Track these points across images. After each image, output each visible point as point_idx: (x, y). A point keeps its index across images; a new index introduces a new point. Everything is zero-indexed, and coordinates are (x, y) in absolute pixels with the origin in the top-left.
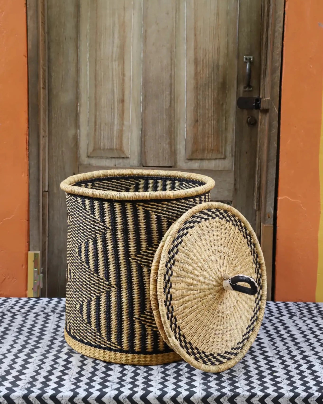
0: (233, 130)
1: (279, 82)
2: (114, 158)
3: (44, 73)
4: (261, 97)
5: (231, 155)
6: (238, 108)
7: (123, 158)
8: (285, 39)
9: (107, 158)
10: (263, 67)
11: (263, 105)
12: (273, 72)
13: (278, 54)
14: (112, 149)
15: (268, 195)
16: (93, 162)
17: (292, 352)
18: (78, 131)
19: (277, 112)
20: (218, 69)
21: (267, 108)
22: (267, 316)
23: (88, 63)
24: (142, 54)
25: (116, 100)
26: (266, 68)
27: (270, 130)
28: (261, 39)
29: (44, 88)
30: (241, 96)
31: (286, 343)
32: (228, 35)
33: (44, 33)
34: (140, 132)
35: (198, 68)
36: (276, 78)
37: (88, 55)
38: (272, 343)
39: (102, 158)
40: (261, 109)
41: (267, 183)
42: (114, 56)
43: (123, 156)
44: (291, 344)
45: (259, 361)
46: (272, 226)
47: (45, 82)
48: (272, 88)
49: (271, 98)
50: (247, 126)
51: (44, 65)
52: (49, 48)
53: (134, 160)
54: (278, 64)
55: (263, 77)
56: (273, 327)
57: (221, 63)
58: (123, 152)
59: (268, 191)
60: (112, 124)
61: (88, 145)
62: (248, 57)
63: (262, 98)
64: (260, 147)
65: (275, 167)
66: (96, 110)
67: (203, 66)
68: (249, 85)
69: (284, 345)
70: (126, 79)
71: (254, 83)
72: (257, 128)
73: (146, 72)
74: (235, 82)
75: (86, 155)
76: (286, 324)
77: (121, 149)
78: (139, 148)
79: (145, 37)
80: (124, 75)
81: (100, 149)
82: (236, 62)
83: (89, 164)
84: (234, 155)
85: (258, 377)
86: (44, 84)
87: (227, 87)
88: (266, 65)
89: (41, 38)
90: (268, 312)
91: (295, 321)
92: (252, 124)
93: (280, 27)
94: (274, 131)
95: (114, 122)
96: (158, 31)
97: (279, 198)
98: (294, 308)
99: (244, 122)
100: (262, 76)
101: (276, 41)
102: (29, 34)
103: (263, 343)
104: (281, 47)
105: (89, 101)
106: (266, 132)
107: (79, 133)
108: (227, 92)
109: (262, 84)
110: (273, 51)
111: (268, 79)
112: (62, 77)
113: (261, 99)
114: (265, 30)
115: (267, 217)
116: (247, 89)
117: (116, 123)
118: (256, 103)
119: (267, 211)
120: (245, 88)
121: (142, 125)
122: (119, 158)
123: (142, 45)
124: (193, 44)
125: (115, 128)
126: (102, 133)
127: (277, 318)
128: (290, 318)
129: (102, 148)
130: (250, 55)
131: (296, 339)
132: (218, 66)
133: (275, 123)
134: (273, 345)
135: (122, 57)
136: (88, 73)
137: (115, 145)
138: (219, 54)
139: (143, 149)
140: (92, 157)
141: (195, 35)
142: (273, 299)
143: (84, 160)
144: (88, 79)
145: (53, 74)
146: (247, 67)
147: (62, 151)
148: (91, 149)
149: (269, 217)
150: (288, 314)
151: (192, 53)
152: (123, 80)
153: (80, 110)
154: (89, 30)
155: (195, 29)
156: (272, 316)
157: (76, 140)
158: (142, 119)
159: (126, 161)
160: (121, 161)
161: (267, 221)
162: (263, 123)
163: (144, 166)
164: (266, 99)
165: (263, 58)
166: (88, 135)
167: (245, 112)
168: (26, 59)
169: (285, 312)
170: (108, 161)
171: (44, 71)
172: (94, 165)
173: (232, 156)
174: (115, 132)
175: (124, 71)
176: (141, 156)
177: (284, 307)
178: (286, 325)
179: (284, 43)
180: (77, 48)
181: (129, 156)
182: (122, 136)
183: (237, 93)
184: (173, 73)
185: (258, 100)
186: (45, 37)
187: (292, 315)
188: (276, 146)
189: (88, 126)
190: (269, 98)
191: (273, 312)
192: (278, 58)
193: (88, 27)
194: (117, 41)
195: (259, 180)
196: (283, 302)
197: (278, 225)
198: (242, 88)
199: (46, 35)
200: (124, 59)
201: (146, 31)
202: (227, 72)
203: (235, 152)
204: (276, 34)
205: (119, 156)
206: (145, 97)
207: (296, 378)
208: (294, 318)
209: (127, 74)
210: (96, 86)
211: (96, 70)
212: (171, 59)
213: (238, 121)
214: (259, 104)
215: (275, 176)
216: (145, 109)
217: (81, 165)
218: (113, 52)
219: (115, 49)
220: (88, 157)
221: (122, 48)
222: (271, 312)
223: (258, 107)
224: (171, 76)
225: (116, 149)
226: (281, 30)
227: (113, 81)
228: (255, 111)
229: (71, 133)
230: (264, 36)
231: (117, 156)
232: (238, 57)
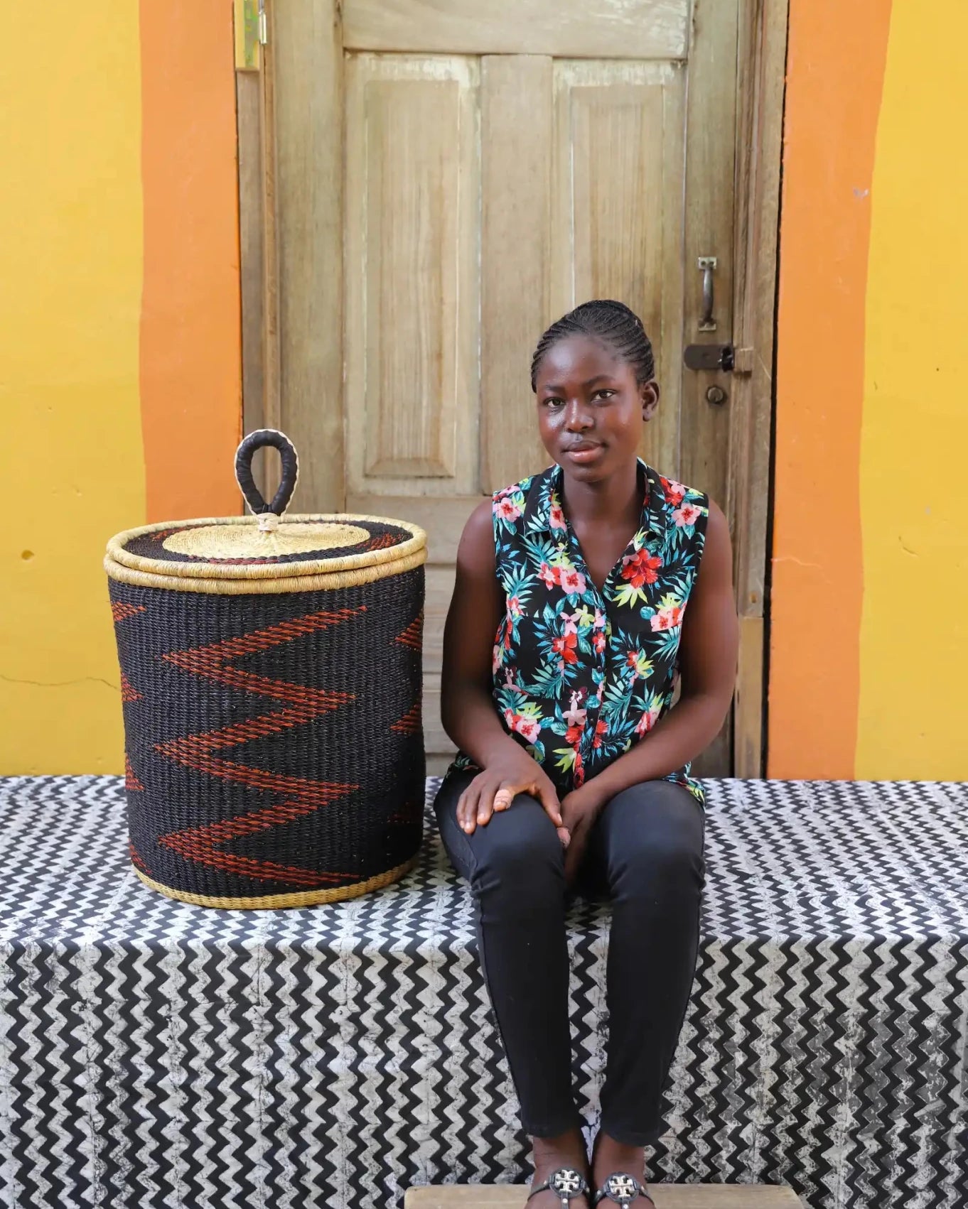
0: (677, 414)
1: (772, 313)
2: (421, 477)
3: (273, 301)
4: (735, 344)
5: (672, 468)
6: (686, 368)
7: (441, 477)
8: (783, 223)
9: (406, 478)
10: (739, 281)
11: (740, 363)
12: (759, 292)
13: (769, 255)
14: (416, 460)
15: (752, 554)
16: (379, 487)
17: (793, 870)
18: (345, 421)
19: (770, 378)
20: (643, 284)
21: (747, 369)
22: (747, 807)
23: (365, 279)
24: (480, 256)
25: (424, 354)
26: (745, 282)
27: (754, 415)
28: (734, 221)
29: (272, 333)
30: (693, 342)
31: (783, 855)
32: (663, 213)
33: (274, 216)
34: (477, 422)
35: (600, 284)
36: (766, 306)
37: (364, 260)
38: (754, 855)
39: (396, 478)
40: (735, 370)
41: (748, 529)
42: (420, 262)
43: (440, 474)
44: (791, 857)
45: (726, 886)
46: (762, 619)
47: (275, 318)
48: (758, 325)
49: (755, 347)
50: (707, 406)
51: (274, 282)
52: (282, 248)
53: (464, 483)
54: (770, 276)
55: (740, 303)
56: (758, 828)
57: (649, 273)
58: (442, 466)
59: (752, 546)
60: (417, 407)
61: (365, 451)
62: (706, 260)
63: (737, 347)
64: (733, 453)
65: (766, 494)
66: (382, 376)
67: (610, 279)
68: (709, 319)
69: (778, 859)
70: (447, 309)
71: (720, 314)
72: (728, 409)
73: (487, 293)
74: (680, 311)
75: (361, 473)
76: (784, 822)
77: (435, 460)
78: (475, 455)
79: (485, 220)
80: (441, 301)
81: (392, 459)
82: (680, 269)
83: (369, 492)
84: (679, 468)
85: (721, 911)
86: (274, 326)
87: (663, 322)
88: (745, 276)
89: (267, 227)
90: (751, 801)
91: (804, 816)
92: (718, 403)
93: (772, 198)
94: (763, 417)
95: (421, 403)
96: (514, 206)
97: (775, 560)
98: (804, 793)
99: (701, 399)
100: (737, 300)
101: (764, 227)
102: (242, 217)
103: (735, 855)
104: (775, 239)
105: (367, 357)
106: (746, 419)
107: (348, 426)
108: (662, 333)
109: (737, 316)
110: (758, 248)
111: (748, 306)
112: (310, 307)
113: (734, 349)
114: (742, 202)
115: (750, 599)
116: (705, 328)
117: (425, 403)
118: (724, 357)
119: (751, 588)
120: (702, 325)
121: (481, 406)
122: (431, 477)
123: (479, 237)
124: (587, 230)
125: (424, 414)
126: (396, 424)
127: (768, 811)
128: (795, 811)
129: (395, 457)
130: (712, 255)
131: (805, 847)
132: (642, 280)
133: (766, 401)
134: (755, 859)
135: (436, 264)
136: (365, 298)
137: (423, 452)
138: (644, 253)
139: (483, 459)
140: (375, 477)
141: (593, 213)
142: (764, 776)
143: (358, 483)
144: (365, 310)
145: (292, 303)
146: (706, 281)
147: (311, 464)
148: (371, 461)
149: (754, 601)
150: (791, 803)
151: (586, 251)
152: (441, 312)
153: (347, 377)
154: (365, 207)
155: (593, 199)
156: (759, 807)
157: (340, 439)
158: (481, 396)
159: (445, 483)
160: (436, 484)
161: (749, 610)
162: (739, 399)
163: (485, 495)
164: (746, 350)
165: (739, 259)
166: (365, 430)
167: (703, 376)
168: (236, 273)
169: (785, 800)
170: (408, 484)
171: (274, 296)
172: (379, 493)
173: (676, 470)
174: (424, 425)
175: (441, 292)
176: (479, 473)
177: (785, 790)
178: (785, 824)
179: (782, 231)
180: (341, 244)
181: (454, 474)
182: (438, 431)
183: (684, 335)
184: (546, 293)
185: (728, 351)
186: (274, 223)
187: (798, 805)
188: (767, 448)
189: (366, 409)
190: (751, 348)
191: (760, 801)
192: (769, 262)
193: (365, 199)
194: (425, 229)
195: (733, 523)
196: (783, 782)
197: (773, 616)
198: (694, 326)
199: (277, 220)
200: (440, 267)
201: (487, 208)
202: (663, 292)
203: (682, 461)
204: (765, 213)
205: (431, 474)
206: (487, 347)
207: (797, 911)
208: (803, 811)
209: (448, 299)
210: (382, 326)
211: (381, 291)
212: (542, 266)
213: (688, 395)
214: (731, 359)
215: (766, 514)
216: (487, 371)
217: (351, 493)
218: (416, 253)
219: (422, 246)
220: (366, 476)
221: (438, 243)
222: (755, 801)
223: (728, 366)
224: (541, 301)
225: (426, 460)
226: (775, 205)
227: (418, 312)
228: (722, 375)
229: (330, 425)
230: (741, 216)
231: (426, 472)
232: (685, 258)
